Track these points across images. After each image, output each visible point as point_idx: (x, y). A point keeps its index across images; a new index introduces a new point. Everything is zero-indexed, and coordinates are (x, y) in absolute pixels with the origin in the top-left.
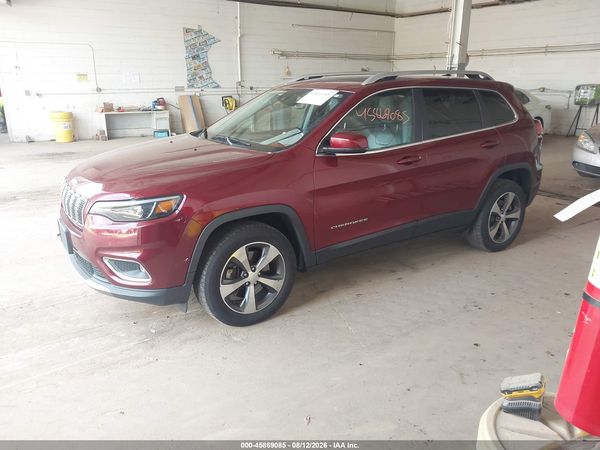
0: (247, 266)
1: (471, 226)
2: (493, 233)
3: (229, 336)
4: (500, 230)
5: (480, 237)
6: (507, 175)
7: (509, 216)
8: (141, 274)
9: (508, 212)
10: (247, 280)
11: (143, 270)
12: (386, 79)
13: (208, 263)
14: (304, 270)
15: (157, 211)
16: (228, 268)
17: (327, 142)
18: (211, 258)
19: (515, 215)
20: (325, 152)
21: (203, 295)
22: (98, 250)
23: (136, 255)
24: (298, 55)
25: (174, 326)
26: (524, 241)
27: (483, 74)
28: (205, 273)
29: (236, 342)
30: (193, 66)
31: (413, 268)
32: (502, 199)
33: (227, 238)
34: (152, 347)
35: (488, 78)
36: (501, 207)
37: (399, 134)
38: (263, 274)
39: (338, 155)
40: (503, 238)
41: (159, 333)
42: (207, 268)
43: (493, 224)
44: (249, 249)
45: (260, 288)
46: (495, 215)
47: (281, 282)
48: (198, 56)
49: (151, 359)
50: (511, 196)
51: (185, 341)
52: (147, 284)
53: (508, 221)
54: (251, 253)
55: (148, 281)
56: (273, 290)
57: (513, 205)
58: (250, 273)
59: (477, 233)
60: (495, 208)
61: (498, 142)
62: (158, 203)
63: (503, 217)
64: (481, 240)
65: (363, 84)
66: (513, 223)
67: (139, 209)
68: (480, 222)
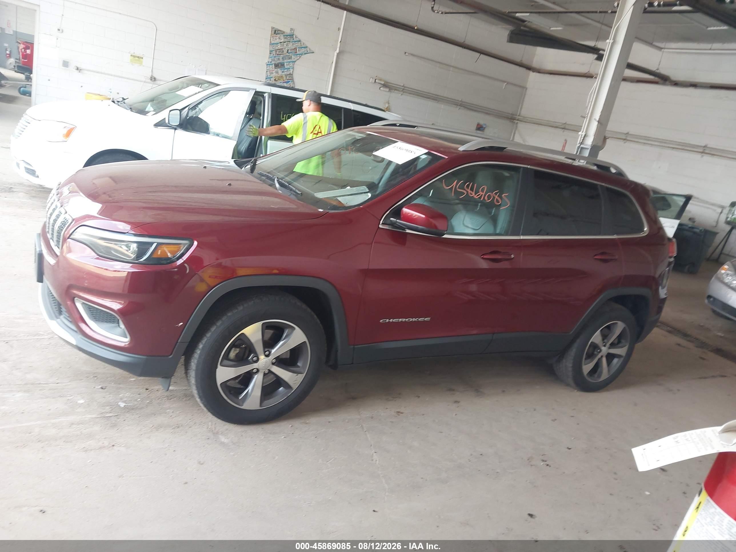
0: (259, 347)
1: (562, 354)
2: (587, 368)
3: (216, 434)
4: (597, 366)
5: (570, 369)
6: (620, 300)
7: (613, 351)
8: (118, 330)
9: (613, 345)
10: (255, 366)
11: (122, 326)
12: (491, 148)
13: (208, 335)
14: (335, 367)
15: (154, 256)
16: (233, 345)
17: (397, 213)
18: (213, 329)
19: (621, 351)
20: (392, 224)
21: (192, 374)
22: (70, 287)
23: (116, 305)
24: (404, 90)
25: (150, 403)
26: (626, 385)
27: (616, 167)
28: (201, 346)
29: (222, 444)
30: (274, 74)
31: (477, 391)
32: (608, 327)
33: (241, 308)
34: (114, 426)
35: (620, 174)
36: (605, 337)
37: (494, 220)
38: (280, 362)
39: (408, 231)
40: (599, 376)
41: (128, 409)
42: (204, 340)
43: (590, 356)
44: (266, 327)
45: (271, 379)
46: (595, 347)
47: (300, 378)
48: (282, 65)
49: (106, 443)
50: (620, 326)
51: (158, 427)
52: (122, 345)
53: (610, 357)
54: (269, 333)
55: (124, 341)
56: (287, 386)
57: (620, 337)
58: (262, 357)
59: (568, 363)
60: (596, 338)
61: (617, 257)
62: (159, 244)
63: (605, 350)
64: (570, 374)
65: (462, 148)
66: (615, 360)
67: (134, 246)
68: (573, 352)
